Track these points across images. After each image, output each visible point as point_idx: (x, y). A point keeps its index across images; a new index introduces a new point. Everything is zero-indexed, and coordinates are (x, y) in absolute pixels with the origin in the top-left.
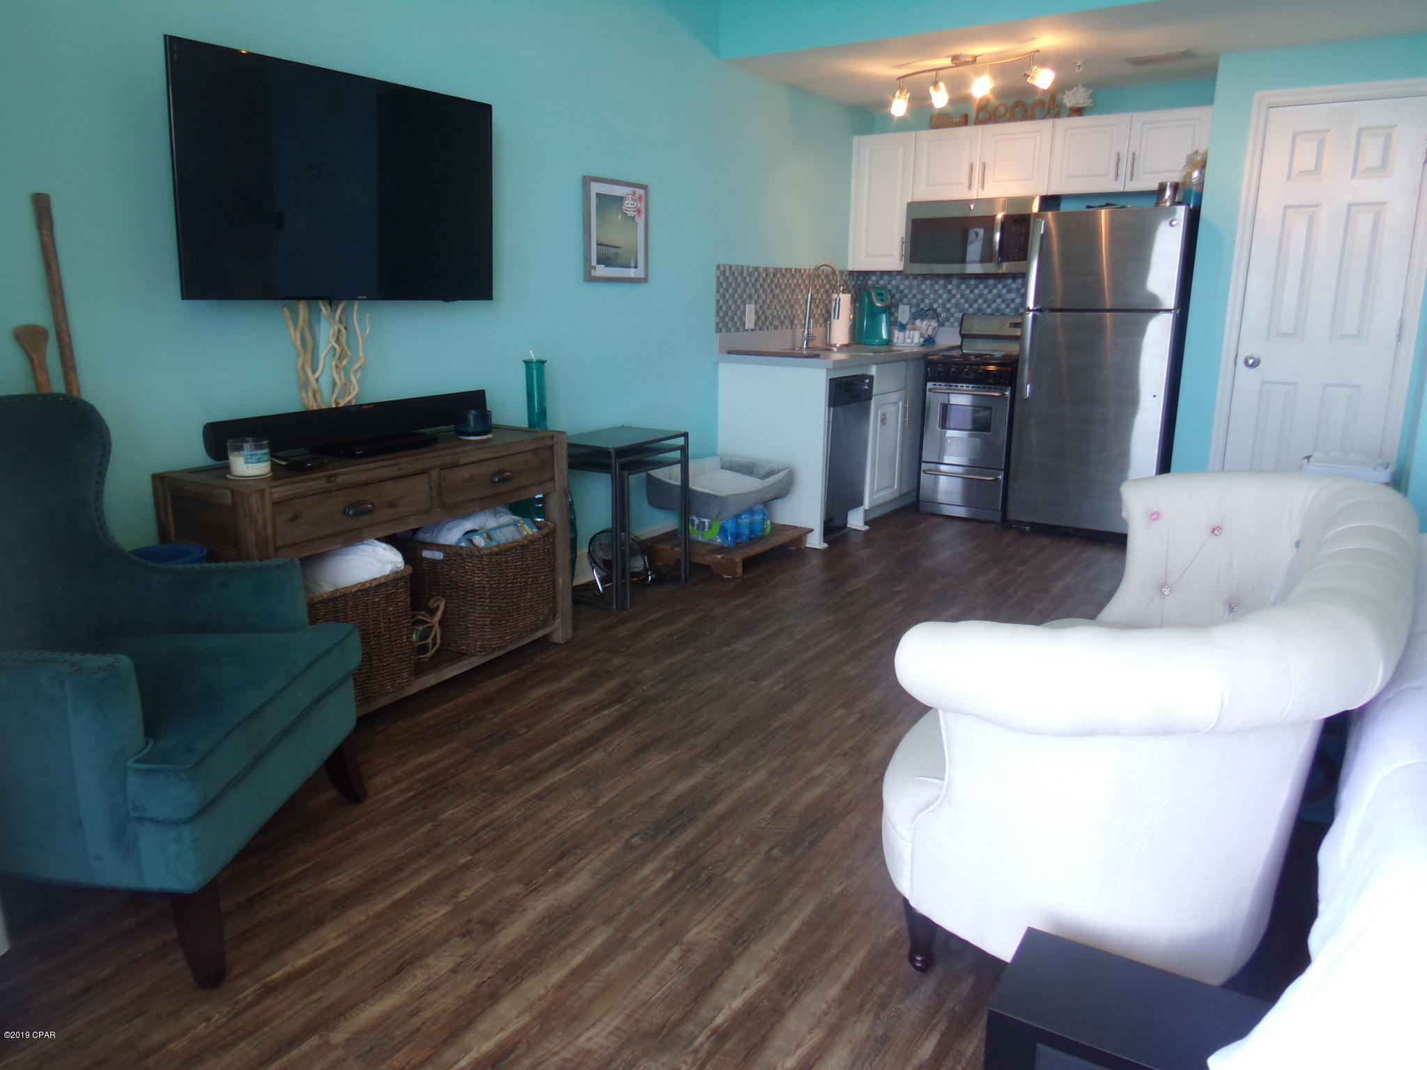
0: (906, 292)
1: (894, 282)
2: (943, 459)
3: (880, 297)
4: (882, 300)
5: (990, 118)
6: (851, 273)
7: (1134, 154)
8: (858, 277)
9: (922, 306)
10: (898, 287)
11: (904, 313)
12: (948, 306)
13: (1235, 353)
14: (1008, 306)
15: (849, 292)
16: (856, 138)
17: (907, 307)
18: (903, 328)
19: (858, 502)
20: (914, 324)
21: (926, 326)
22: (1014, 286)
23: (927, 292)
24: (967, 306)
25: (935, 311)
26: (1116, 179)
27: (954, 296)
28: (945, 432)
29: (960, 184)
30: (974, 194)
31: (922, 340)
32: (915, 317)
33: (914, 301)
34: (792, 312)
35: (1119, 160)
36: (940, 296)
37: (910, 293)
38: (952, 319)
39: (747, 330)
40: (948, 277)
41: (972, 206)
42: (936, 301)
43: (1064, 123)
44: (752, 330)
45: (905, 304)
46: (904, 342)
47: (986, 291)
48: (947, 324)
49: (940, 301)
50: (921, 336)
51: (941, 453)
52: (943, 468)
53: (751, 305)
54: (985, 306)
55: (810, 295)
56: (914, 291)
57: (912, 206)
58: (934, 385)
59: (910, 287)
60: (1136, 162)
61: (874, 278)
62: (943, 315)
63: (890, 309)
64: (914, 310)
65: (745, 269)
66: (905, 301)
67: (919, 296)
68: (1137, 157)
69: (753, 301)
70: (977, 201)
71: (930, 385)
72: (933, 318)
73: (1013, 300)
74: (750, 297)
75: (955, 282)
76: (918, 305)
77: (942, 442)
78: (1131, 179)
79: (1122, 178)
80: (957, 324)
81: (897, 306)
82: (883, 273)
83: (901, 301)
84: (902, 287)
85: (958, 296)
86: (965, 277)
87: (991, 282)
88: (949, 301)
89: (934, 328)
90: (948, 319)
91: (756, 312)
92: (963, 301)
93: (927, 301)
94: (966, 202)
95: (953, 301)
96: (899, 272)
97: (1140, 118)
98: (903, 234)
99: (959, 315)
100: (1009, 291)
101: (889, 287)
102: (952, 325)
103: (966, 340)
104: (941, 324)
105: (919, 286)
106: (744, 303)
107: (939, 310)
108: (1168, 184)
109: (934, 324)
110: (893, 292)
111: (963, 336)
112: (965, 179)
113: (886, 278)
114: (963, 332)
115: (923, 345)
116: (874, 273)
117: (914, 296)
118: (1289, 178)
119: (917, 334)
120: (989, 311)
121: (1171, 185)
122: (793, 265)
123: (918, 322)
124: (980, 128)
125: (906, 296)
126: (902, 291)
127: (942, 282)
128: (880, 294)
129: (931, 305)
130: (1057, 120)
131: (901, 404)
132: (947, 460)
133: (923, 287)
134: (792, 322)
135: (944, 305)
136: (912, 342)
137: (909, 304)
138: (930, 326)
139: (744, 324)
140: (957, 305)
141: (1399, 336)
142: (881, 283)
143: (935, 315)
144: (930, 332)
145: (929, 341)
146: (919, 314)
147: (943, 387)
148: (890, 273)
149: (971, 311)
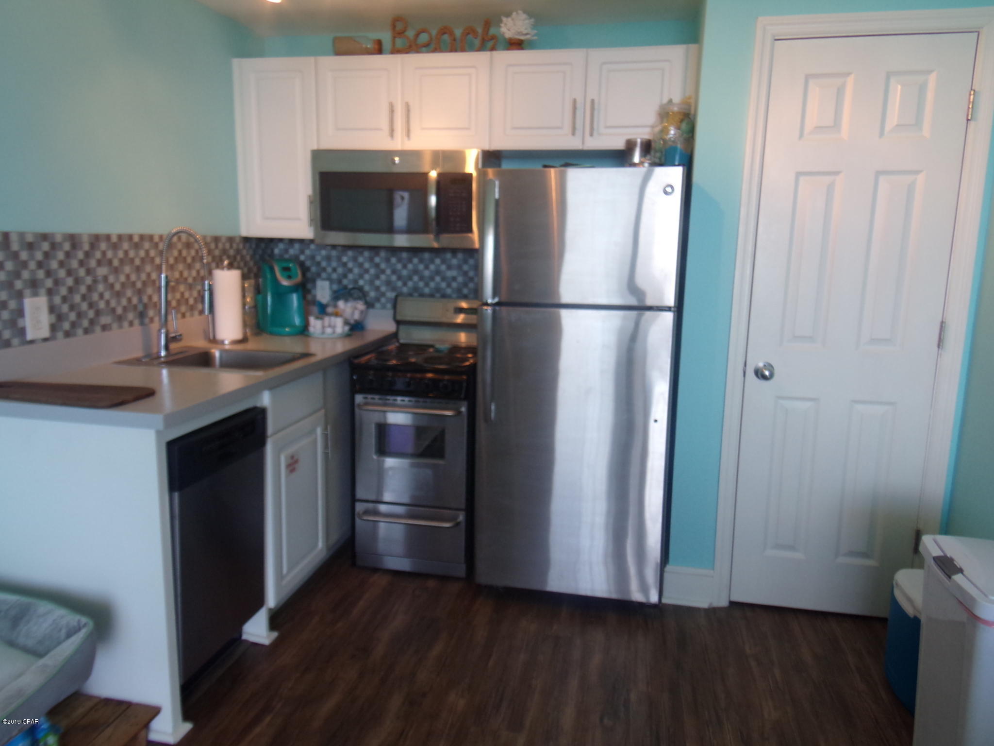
0: (324, 264)
1: (308, 252)
2: (382, 495)
3: (288, 273)
4: (289, 277)
5: (410, 46)
6: (247, 240)
7: (593, 101)
8: (258, 246)
9: (345, 282)
10: (313, 258)
11: (323, 291)
12: (377, 283)
13: (744, 360)
14: (449, 285)
15: (238, 268)
16: (236, 62)
17: (326, 284)
18: (323, 310)
19: (258, 601)
20: (335, 306)
21: (351, 309)
22: (454, 262)
23: (350, 265)
24: (400, 284)
25: (361, 289)
26: (573, 134)
27: (383, 272)
28: (383, 461)
29: (381, 129)
30: (399, 143)
31: (347, 328)
32: (337, 296)
33: (335, 276)
34: (140, 300)
35: (575, 108)
36: (367, 271)
37: (329, 265)
38: (383, 300)
39: (32, 342)
40: (375, 249)
41: (397, 159)
42: (361, 276)
43: (504, 57)
44: (45, 340)
45: (324, 279)
46: (323, 333)
47: (421, 267)
48: (378, 305)
49: (367, 277)
50: (346, 323)
51: (380, 490)
52: (383, 508)
53: (36, 300)
54: (421, 284)
55: (163, 276)
56: (334, 264)
57: (317, 155)
58: (366, 398)
59: (328, 258)
60: (596, 113)
61: (281, 246)
62: (372, 294)
63: (304, 288)
64: (335, 287)
65: (14, 238)
66: (324, 275)
67: (340, 270)
68: (596, 106)
69: (43, 291)
70: (402, 153)
71: (359, 398)
72: (359, 298)
73: (454, 279)
74: (34, 285)
75: (383, 254)
76: (339, 282)
77: (380, 473)
78: (591, 135)
79: (579, 133)
80: (389, 306)
81: (314, 281)
82: (292, 241)
83: (318, 275)
84: (318, 258)
85: (388, 272)
86: (394, 250)
87: (427, 255)
88: (377, 277)
89: (362, 312)
90: (378, 300)
91: (52, 309)
92: (394, 278)
93: (351, 276)
94: (390, 154)
95: (383, 277)
96: (312, 241)
97: (598, 55)
98: (310, 191)
99: (391, 295)
100: (449, 267)
101: (302, 258)
102: (384, 307)
103: (402, 327)
104: (370, 305)
105: (339, 259)
106: (20, 295)
107: (367, 288)
108: (639, 141)
109: (361, 306)
110: (308, 263)
111: (399, 323)
112: (385, 124)
113: (297, 246)
114: (399, 318)
115: (348, 336)
116: (281, 240)
117: (334, 270)
118: (801, 135)
119: (339, 322)
120: (427, 291)
121: (642, 143)
122: (136, 229)
123: (341, 304)
124: (398, 58)
125: (324, 270)
126: (319, 264)
127: (367, 254)
128: (286, 269)
129: (355, 281)
130: (494, 53)
131: (319, 431)
132: (388, 497)
133: (345, 259)
134: (142, 315)
135: (371, 282)
136: (334, 332)
137: (329, 279)
138: (356, 308)
139: (22, 332)
140: (388, 283)
141: (940, 343)
142: (292, 252)
143: (361, 294)
144: (357, 316)
145: (356, 327)
146: (342, 293)
147: (377, 401)
148: (301, 241)
149: (405, 290)
